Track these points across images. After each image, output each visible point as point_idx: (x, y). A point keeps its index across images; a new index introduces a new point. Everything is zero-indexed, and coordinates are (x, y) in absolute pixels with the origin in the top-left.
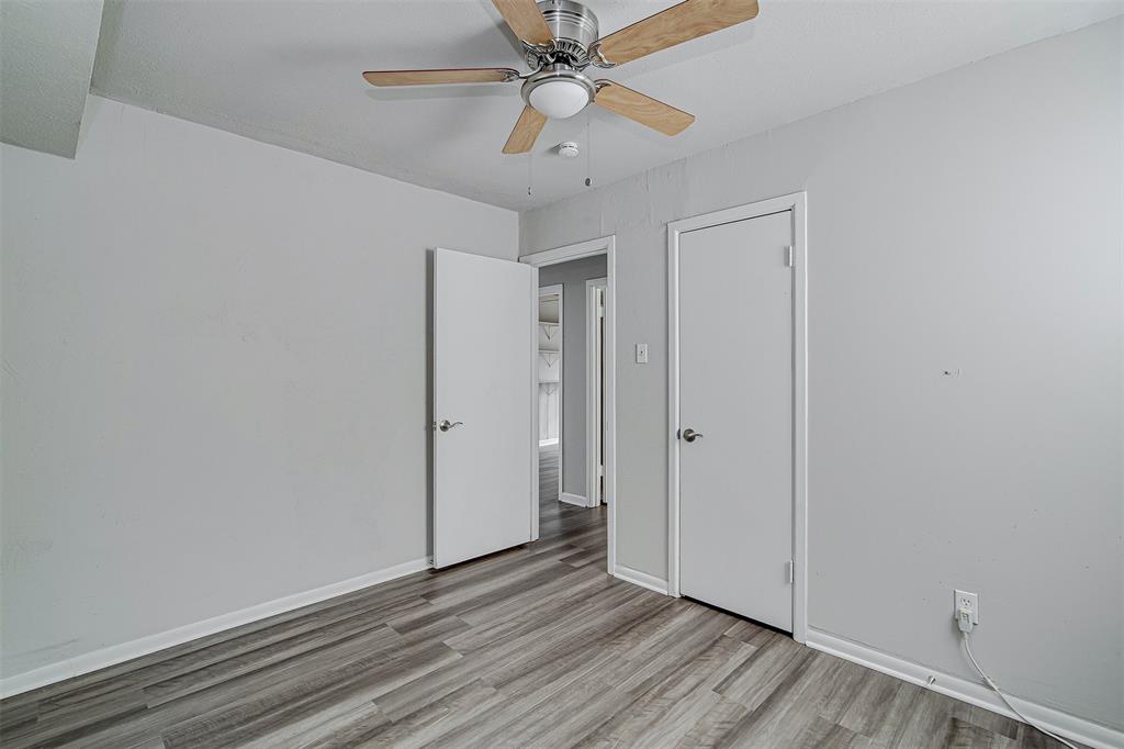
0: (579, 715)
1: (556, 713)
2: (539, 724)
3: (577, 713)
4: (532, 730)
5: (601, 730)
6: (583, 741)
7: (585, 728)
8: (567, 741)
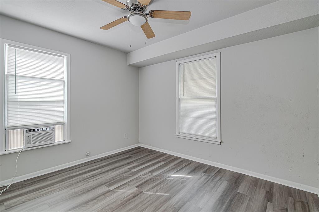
0: (130, 207)
1: (138, 207)
2: (144, 204)
3: (131, 208)
4: (146, 202)
5: (125, 202)
6: (131, 199)
7: (130, 203)
8: (135, 199)
